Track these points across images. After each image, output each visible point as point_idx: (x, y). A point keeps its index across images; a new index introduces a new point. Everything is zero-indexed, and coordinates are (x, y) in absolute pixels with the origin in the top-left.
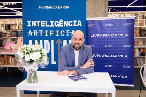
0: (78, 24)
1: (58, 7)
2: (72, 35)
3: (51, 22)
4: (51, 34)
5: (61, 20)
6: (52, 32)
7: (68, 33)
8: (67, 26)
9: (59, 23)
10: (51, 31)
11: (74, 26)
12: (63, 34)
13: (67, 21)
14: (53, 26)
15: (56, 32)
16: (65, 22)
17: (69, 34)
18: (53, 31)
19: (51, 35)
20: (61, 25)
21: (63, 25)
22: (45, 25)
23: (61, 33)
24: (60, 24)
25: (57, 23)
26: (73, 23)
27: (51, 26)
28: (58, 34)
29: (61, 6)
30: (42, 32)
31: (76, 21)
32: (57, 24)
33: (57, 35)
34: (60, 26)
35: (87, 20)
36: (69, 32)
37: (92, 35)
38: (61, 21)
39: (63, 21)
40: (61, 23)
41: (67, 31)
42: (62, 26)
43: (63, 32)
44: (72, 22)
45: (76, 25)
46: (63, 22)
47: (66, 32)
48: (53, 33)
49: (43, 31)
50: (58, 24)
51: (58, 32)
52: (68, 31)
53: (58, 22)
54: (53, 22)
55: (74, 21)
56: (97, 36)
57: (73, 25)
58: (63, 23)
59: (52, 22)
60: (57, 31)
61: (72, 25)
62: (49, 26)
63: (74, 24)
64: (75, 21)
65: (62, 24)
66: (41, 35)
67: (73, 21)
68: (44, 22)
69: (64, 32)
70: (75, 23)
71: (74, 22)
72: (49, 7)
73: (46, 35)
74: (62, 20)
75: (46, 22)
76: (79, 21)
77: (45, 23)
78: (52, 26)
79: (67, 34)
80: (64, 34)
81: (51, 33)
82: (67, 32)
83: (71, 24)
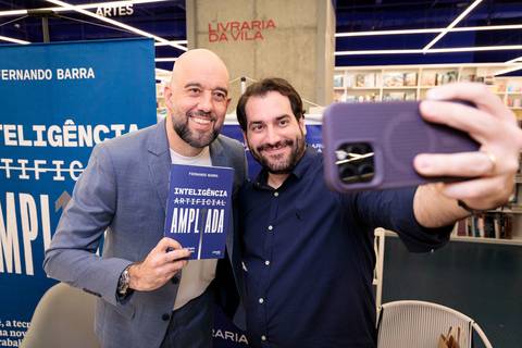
1: (55, 74)
3: (35, 128)
4: (40, 174)
6: (40, 166)
8: (89, 144)
9: (62, 134)
10: (37, 162)
12: (76, 174)
13: (89, 127)
14: (44, 144)
15: (55, 166)
18: (44, 162)
19: (37, 177)
20: (71, 140)
21: (77, 140)
22: (17, 139)
23: (71, 170)
24: (67, 136)
25: (55, 133)
27: (37, 144)
28: (63, 174)
29: (68, 70)
30: (10, 165)
31: (122, 127)
32: (56, 137)
33: (59, 178)
38: (69, 125)
39: (77, 124)
40: (70, 132)
43: (76, 167)
44: (106, 130)
46: (74, 128)
48: (44, 170)
49: (11, 161)
50: (58, 137)
51: (62, 167)
53: (58, 130)
54: (43, 128)
55: (113, 127)
59: (39, 129)
60: (58, 163)
62: (29, 143)
63: (114, 136)
64: (118, 128)
65: (74, 136)
66: (8, 176)
67: (110, 128)
68: (13, 127)
69: (80, 165)
71: (114, 132)
72: (27, 76)
73: (24, 176)
75: (20, 127)
76: (133, 127)
77: (16, 131)
78: (40, 143)
81: (37, 170)
83: (102, 136)
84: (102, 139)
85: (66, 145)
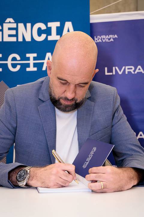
2: (44, 69)
5: (8, 20)
7: (31, 62)
8: (28, 39)
11: (50, 38)
12: (14, 66)
13: (29, 25)
16: (21, 26)
17: (35, 65)
20: (10, 36)
21: (16, 35)
23: (9, 62)
24: (6, 32)
26: (48, 31)
31: (58, 24)
34: (7, 39)
35: (92, 21)
36: (35, 59)
37: (110, 70)
39: (17, 22)
40: (10, 29)
41: (28, 55)
42: (14, 39)
43: (14, 59)
44: (43, 27)
46: (14, 26)
47: (24, 58)
52: (31, 56)
55: (50, 24)
56: (127, 71)
57: (47, 38)
58: (16, 29)
61: (43, 36)
63: (50, 35)
64: (54, 25)
65: (14, 32)
67: (46, 25)
69: (18, 58)
70: (54, 31)
71: (50, 28)
74: (11, 20)
76: (68, 25)
79: (28, 65)
80: (18, 67)
82: (28, 59)
83: (40, 32)
84: (39, 34)
85: (5, 40)
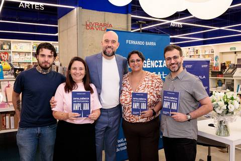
0: (164, 65)
11: (159, 66)
13: (154, 61)
16: (152, 62)
21: (150, 65)
31: (162, 61)
34: (148, 67)
38: (149, 61)
42: (149, 67)
44: (157, 62)
45: (162, 66)
50: (145, 65)
53: (146, 62)
55: (159, 61)
58: (150, 63)
64: (161, 61)
71: (159, 63)
72: (137, 43)
76: (164, 61)
83: (157, 64)
